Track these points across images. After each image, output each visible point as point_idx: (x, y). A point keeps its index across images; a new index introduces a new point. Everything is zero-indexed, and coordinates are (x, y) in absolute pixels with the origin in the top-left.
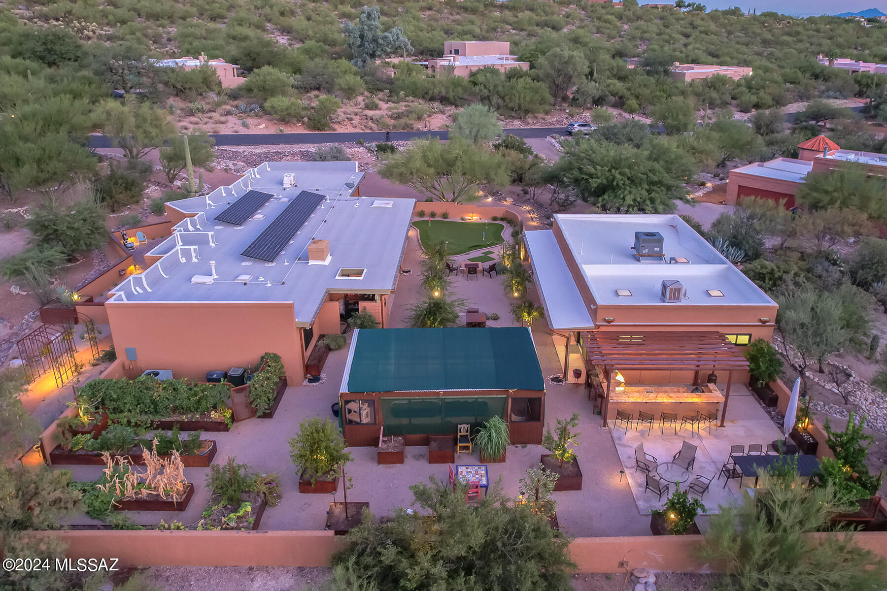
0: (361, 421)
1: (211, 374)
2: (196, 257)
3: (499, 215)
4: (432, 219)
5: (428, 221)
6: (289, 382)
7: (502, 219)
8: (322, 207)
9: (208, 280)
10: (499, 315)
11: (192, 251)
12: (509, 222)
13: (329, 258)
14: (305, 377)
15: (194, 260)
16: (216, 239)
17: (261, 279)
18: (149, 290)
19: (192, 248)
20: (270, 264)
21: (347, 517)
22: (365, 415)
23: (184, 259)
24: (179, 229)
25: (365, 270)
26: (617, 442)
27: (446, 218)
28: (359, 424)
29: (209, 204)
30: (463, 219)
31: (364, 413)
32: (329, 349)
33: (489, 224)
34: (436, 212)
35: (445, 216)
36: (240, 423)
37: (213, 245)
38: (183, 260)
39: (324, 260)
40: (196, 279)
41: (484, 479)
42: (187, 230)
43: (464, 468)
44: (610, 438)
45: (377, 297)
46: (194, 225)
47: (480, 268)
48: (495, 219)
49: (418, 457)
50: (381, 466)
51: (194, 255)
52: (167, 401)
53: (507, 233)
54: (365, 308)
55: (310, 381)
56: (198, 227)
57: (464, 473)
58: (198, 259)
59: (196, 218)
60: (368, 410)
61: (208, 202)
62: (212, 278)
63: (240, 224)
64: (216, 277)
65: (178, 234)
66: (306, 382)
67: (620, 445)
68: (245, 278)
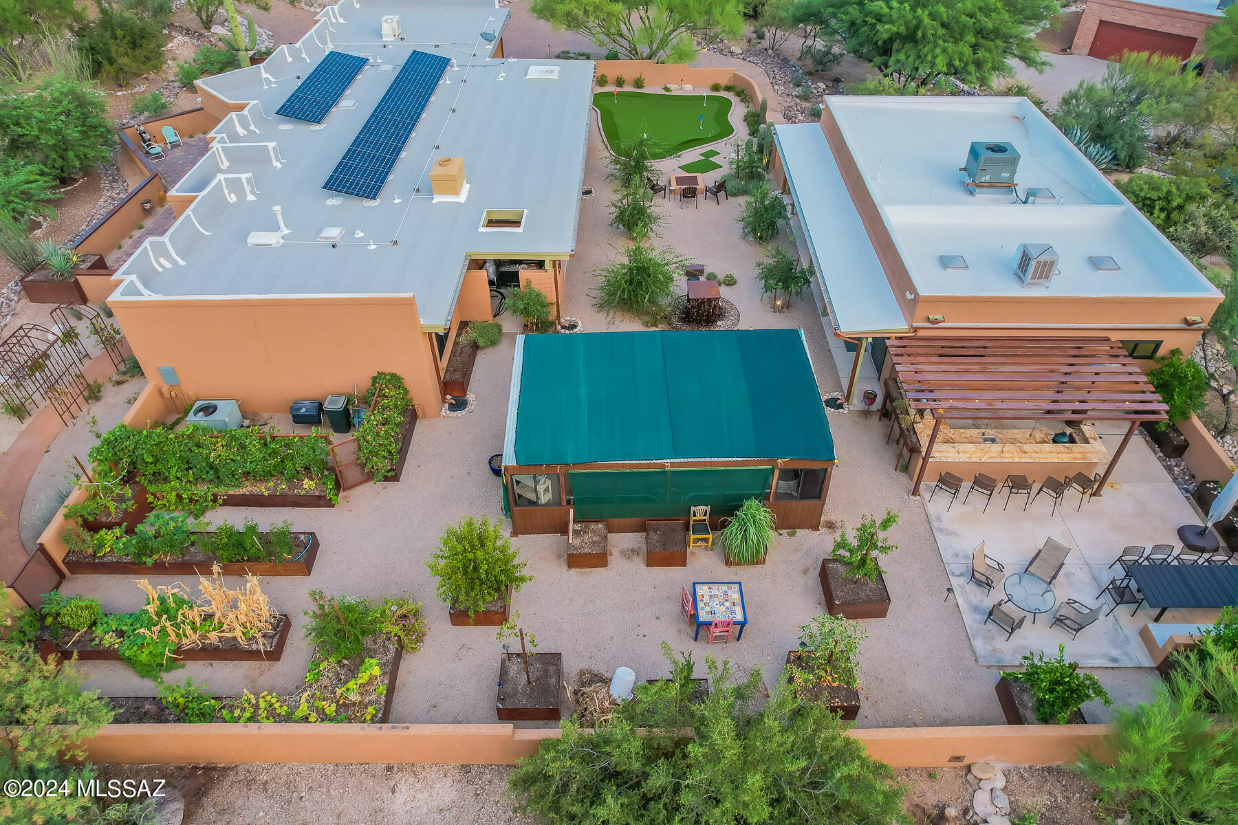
0: (538, 498)
1: (297, 406)
2: (252, 192)
3: (723, 82)
4: (619, 89)
5: (611, 94)
6: (419, 413)
7: (728, 89)
8: (446, 81)
9: (273, 238)
10: (736, 277)
11: (244, 182)
12: (738, 94)
13: (466, 187)
14: (444, 400)
15: (251, 197)
16: (281, 153)
17: (360, 234)
18: (182, 263)
19: (244, 176)
20: (371, 203)
21: (529, 682)
22: (544, 491)
23: (233, 195)
24: (219, 136)
25: (526, 212)
26: (935, 524)
27: (641, 87)
28: (534, 503)
29: (267, 79)
30: (666, 89)
31: (541, 488)
32: (475, 347)
33: (709, 98)
34: (624, 77)
35: (639, 83)
36: (351, 492)
37: (279, 165)
38: (232, 198)
39: (457, 193)
40: (256, 238)
41: (738, 609)
42: (234, 137)
43: (705, 587)
44: (923, 516)
45: (548, 265)
46: (245, 126)
47: (701, 186)
48: (716, 88)
49: (631, 553)
50: (573, 571)
51: (248, 188)
52: (232, 464)
53: (737, 114)
54: (529, 283)
55: (453, 407)
56: (252, 128)
57: (706, 598)
58: (255, 195)
59: (246, 112)
60: (549, 483)
61: (265, 75)
62: (279, 234)
63: (318, 121)
64: (287, 231)
65: (219, 146)
66: (445, 411)
67: (941, 531)
68: (333, 233)
